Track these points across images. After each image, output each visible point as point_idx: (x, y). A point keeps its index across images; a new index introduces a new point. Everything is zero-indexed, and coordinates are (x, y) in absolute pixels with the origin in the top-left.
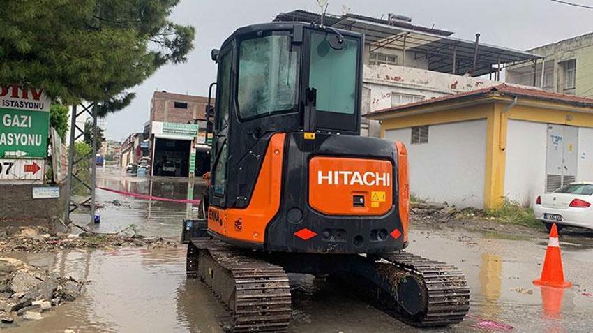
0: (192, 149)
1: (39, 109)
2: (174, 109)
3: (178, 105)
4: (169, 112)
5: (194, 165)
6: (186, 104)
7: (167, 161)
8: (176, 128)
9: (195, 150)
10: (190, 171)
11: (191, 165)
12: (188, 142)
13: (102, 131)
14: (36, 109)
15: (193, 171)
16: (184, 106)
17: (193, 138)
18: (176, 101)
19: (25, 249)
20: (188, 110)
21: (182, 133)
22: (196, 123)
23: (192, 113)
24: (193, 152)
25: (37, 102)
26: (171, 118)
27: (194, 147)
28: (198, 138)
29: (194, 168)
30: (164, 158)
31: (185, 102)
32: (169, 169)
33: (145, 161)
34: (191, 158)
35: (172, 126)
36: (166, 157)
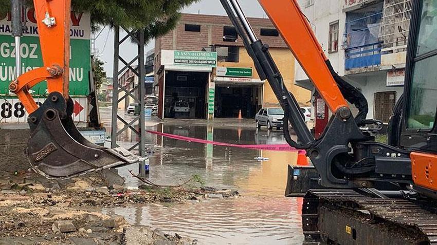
0: (210, 83)
1: (79, 38)
2: (185, 32)
3: (189, 28)
4: (177, 38)
5: (213, 103)
6: (199, 26)
7: (178, 99)
8: (189, 58)
9: (214, 84)
10: (209, 111)
11: (209, 103)
12: (205, 75)
13: (102, 64)
14: (76, 37)
15: (213, 112)
16: (197, 29)
17: (211, 69)
18: (188, 23)
19: (93, 203)
20: (201, 34)
21: (198, 62)
22: (214, 50)
23: (206, 37)
24: (211, 86)
25: (76, 28)
26: (181, 45)
27: (212, 81)
28: (218, 68)
29: (213, 107)
30: (175, 95)
31: (197, 24)
32: (182, 109)
33: (151, 100)
34: (210, 95)
35: (185, 55)
36: (177, 94)
